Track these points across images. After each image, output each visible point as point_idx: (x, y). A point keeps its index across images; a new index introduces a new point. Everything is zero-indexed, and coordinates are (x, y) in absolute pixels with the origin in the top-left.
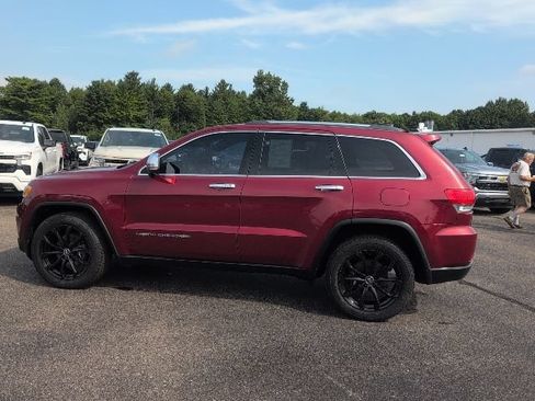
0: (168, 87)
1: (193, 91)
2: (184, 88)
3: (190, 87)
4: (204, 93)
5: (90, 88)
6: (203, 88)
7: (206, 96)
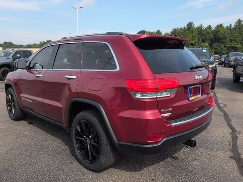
0: (209, 27)
1: (223, 27)
2: (218, 26)
3: (221, 26)
4: (229, 28)
5: (172, 33)
6: (229, 25)
7: (230, 29)
